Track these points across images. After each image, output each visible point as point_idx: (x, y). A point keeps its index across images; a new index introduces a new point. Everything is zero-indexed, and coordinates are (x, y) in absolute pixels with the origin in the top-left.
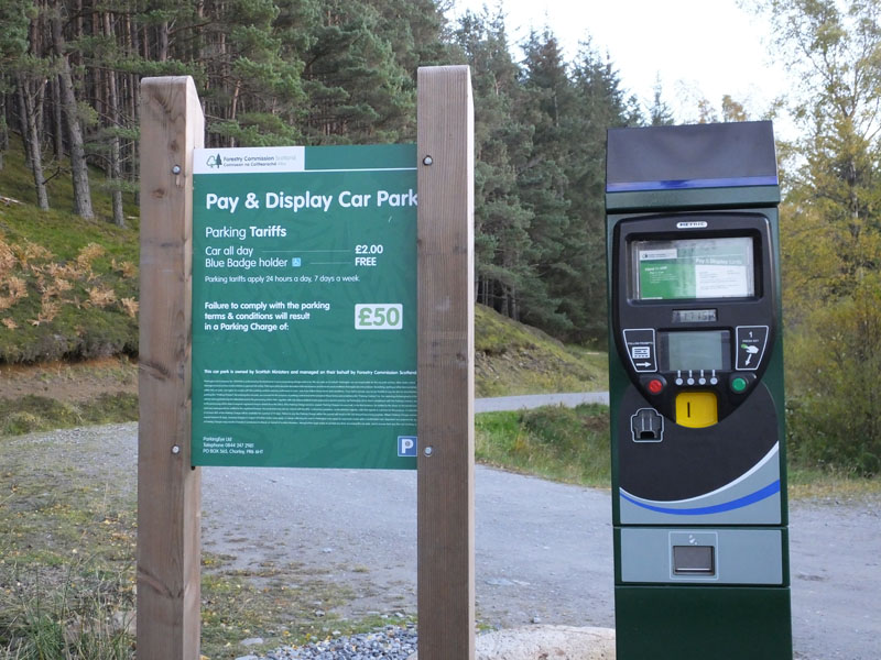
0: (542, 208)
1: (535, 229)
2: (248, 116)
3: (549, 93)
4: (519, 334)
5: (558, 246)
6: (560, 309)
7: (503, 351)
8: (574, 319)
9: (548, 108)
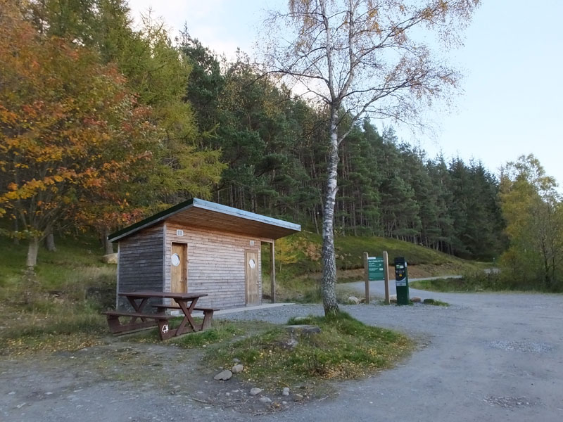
0: (458, 217)
1: (455, 225)
2: (366, 206)
3: (460, 180)
4: (447, 259)
5: (464, 229)
6: (467, 249)
7: (441, 264)
8: (473, 252)
9: (459, 184)
